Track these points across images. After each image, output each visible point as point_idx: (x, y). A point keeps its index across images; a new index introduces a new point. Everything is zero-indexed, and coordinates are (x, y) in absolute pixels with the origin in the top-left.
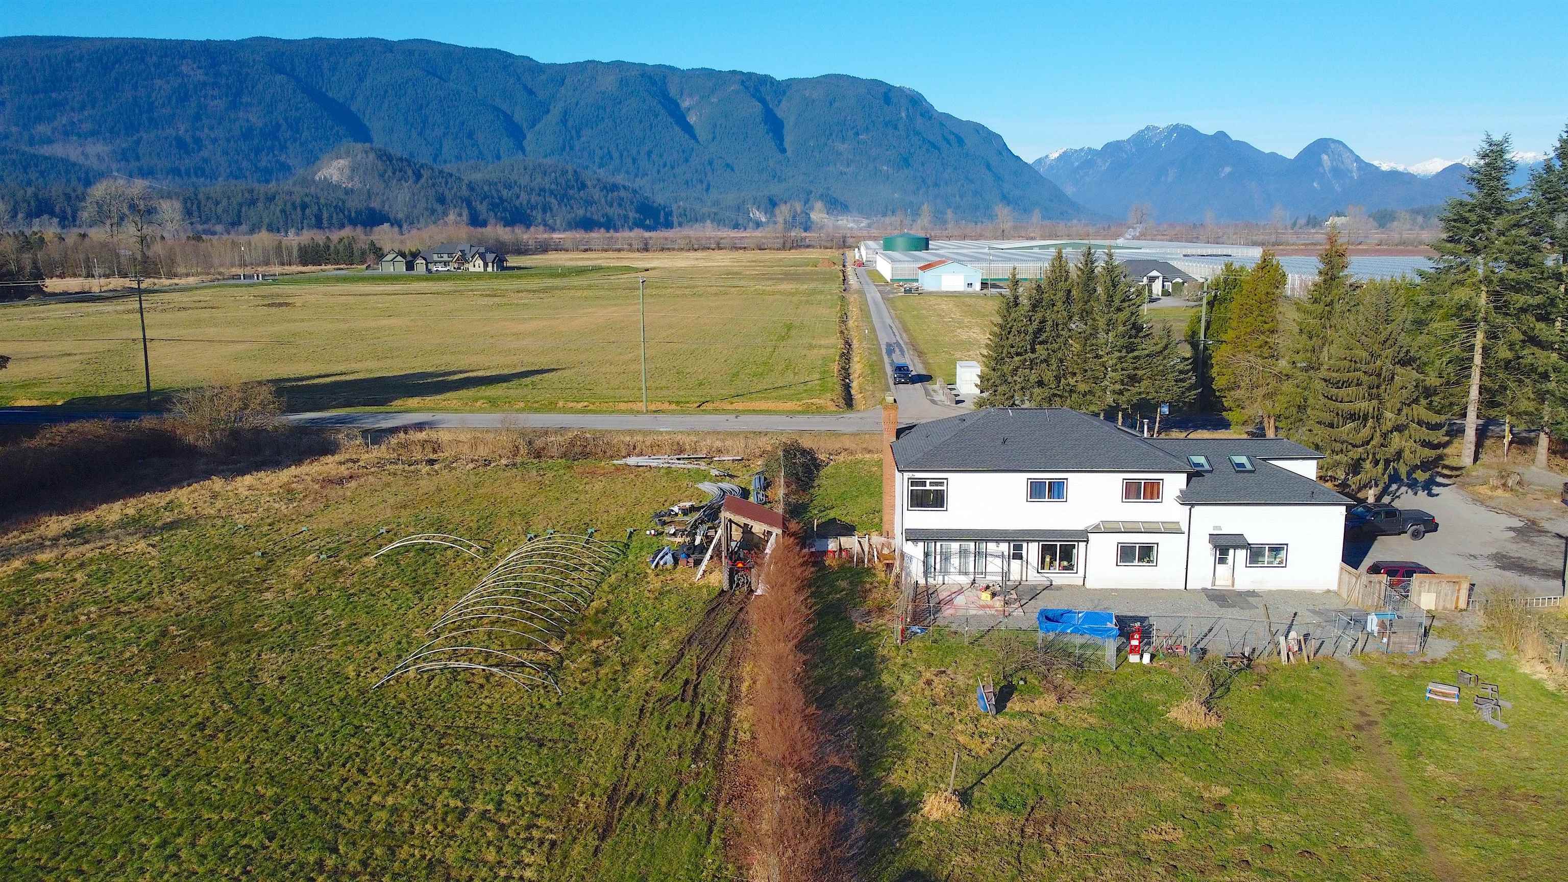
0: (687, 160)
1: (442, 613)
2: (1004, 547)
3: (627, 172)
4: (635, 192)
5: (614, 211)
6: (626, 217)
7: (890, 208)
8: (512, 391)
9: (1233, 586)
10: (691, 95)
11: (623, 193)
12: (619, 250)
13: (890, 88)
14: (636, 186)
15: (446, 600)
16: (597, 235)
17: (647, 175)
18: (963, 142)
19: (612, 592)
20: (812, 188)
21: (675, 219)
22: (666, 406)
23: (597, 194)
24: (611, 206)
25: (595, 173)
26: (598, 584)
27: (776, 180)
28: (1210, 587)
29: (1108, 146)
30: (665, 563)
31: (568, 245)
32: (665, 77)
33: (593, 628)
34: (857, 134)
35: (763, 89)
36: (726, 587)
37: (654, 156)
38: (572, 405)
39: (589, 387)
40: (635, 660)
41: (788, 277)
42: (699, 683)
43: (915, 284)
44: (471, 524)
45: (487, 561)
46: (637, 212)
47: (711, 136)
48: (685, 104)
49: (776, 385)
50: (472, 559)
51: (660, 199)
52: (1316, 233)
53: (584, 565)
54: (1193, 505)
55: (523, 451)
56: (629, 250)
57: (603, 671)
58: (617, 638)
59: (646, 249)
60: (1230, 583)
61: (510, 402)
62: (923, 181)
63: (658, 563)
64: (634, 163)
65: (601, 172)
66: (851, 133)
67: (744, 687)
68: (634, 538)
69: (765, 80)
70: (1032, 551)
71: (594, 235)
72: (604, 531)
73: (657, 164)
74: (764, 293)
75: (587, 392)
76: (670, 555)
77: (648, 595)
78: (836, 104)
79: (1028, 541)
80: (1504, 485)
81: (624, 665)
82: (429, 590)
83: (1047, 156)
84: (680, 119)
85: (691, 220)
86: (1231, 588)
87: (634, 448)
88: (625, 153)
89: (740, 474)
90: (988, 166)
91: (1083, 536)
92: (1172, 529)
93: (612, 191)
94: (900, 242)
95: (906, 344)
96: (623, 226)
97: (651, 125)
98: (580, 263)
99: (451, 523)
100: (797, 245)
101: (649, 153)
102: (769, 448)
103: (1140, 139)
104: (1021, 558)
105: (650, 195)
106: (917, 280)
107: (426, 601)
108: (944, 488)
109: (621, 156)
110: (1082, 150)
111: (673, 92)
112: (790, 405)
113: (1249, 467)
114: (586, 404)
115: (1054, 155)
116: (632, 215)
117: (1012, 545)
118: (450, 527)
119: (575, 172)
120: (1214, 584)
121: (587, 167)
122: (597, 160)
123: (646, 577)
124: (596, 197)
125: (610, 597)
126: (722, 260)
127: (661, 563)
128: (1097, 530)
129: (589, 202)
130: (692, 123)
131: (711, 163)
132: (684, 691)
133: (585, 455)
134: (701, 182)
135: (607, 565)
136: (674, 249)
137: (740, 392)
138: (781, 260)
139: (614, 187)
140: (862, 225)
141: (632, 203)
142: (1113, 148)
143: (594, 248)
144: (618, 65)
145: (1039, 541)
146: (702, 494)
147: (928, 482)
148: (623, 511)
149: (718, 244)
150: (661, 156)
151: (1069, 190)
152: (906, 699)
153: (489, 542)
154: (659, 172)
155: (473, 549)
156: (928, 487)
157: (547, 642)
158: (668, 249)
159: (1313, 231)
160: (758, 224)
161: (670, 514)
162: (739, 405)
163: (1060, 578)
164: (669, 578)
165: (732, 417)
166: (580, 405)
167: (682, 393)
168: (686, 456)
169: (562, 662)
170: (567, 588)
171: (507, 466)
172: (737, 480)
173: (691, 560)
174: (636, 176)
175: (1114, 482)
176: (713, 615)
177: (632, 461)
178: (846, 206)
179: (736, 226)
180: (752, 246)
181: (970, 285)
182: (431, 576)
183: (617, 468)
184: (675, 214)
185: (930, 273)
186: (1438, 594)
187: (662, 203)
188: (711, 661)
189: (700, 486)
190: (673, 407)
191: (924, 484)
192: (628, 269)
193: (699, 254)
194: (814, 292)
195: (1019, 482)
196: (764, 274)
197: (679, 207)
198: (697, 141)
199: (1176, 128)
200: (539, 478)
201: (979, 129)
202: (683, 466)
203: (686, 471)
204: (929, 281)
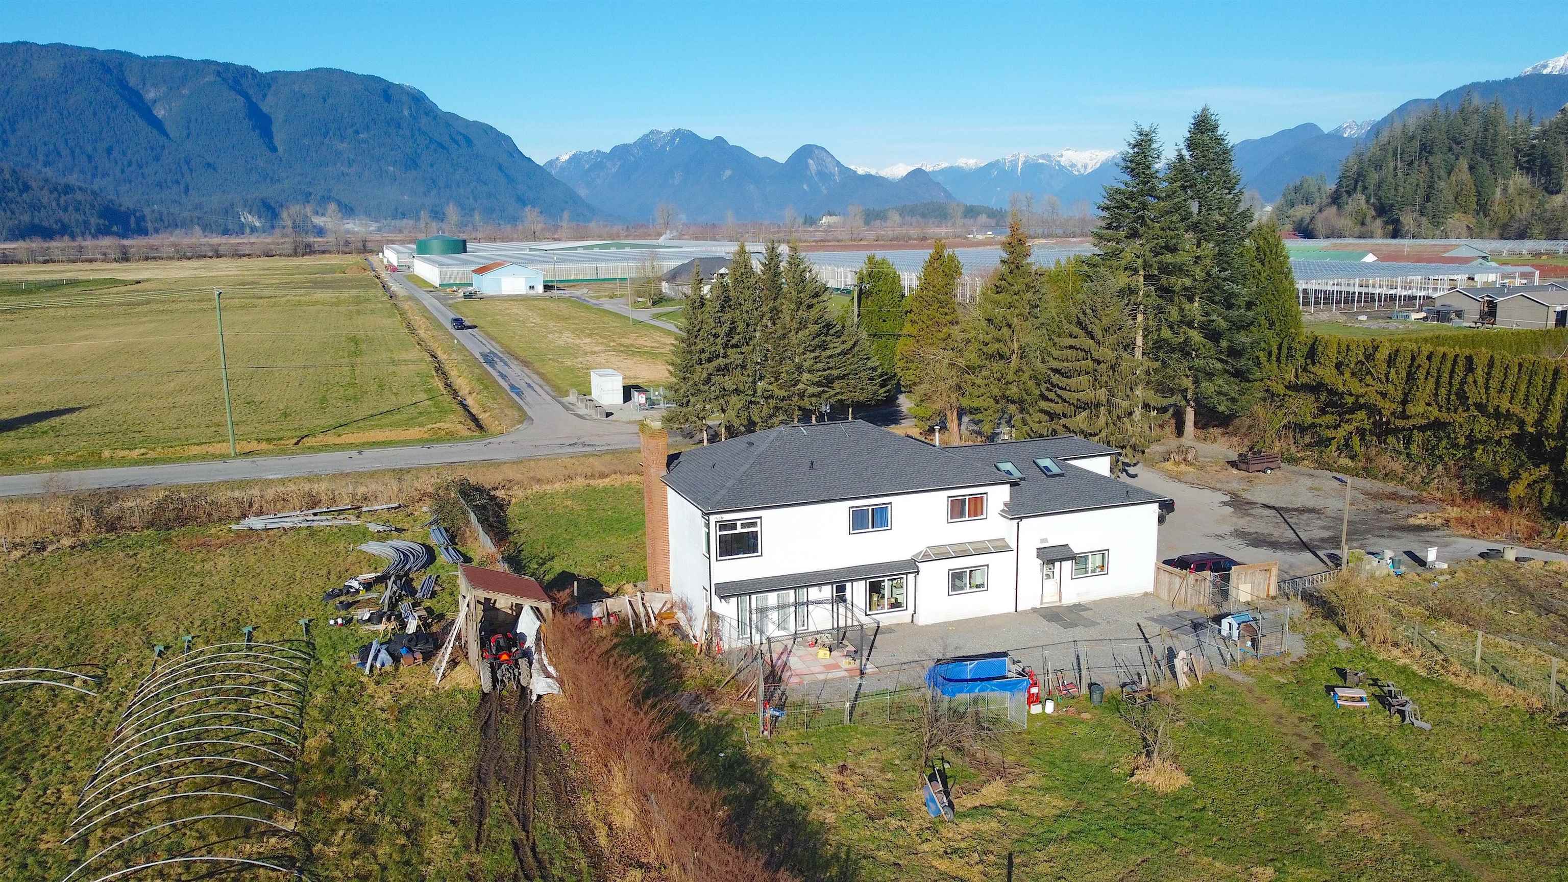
0: (157, 159)
1: (76, 799)
2: (827, 592)
3: (82, 172)
4: (94, 193)
5: (69, 218)
6: (86, 224)
7: (400, 210)
8: (26, 441)
9: (1060, 600)
10: (155, 85)
11: (79, 196)
12: (91, 261)
13: (390, 85)
14: (95, 187)
15: (69, 774)
16: (56, 245)
17: (108, 175)
18: (472, 142)
19: (327, 719)
20: (311, 190)
21: (149, 225)
22: (254, 446)
23: (45, 197)
24: (66, 210)
25: (40, 172)
26: (301, 710)
27: (268, 180)
28: (1038, 606)
29: (616, 149)
30: (383, 665)
31: (22, 256)
32: (121, 65)
33: (328, 782)
34: (357, 132)
35: (243, 81)
36: (487, 686)
37: (115, 154)
38: (122, 453)
39: (136, 429)
40: (418, 824)
41: (317, 285)
42: (534, 843)
43: (470, 289)
44: (57, 643)
45: (108, 697)
46: (100, 217)
47: (185, 133)
48: (150, 95)
49: (381, 410)
50: (82, 698)
51: (127, 202)
52: (816, 231)
53: (264, 683)
54: (1021, 518)
55: (88, 523)
56: (104, 261)
57: (383, 851)
58: (373, 792)
59: (127, 259)
60: (1056, 598)
61: (30, 457)
62: (434, 182)
63: (372, 666)
64: (90, 162)
65: (49, 172)
66: (350, 131)
67: (602, 839)
68: (314, 632)
69: (246, 72)
70: (858, 592)
71: (54, 244)
72: (266, 627)
73: (120, 163)
74: (299, 303)
75: (137, 435)
76: (383, 651)
77: (384, 716)
78: (330, 101)
79: (852, 581)
80: (1185, 459)
81: (408, 834)
82: (34, 760)
83: (557, 158)
84: (146, 113)
85: (169, 226)
86: (1058, 604)
87: (251, 505)
88: (77, 150)
89: (407, 526)
90: (500, 168)
91: (911, 567)
92: (1001, 547)
93: (66, 193)
94: (435, 244)
95: (502, 352)
96: (83, 234)
97: (109, 118)
98: (47, 277)
99: (22, 645)
100: (309, 250)
101: (109, 151)
102: (431, 490)
103: (645, 142)
104: (845, 601)
105: (114, 198)
106: (471, 285)
107: (35, 780)
108: (758, 529)
109: (73, 152)
110: (591, 152)
111: (133, 82)
112: (414, 433)
113: (1055, 470)
114: (143, 451)
115: (565, 158)
116: (94, 221)
117: (834, 586)
118: (23, 651)
119: (14, 171)
120: (1042, 603)
121: (28, 166)
122: (41, 158)
123: (363, 687)
124: (45, 201)
125: (330, 728)
126: (227, 268)
127: (378, 665)
128: (927, 557)
129: (35, 207)
130: (160, 117)
131: (188, 163)
132: (521, 861)
133: (183, 520)
134: (178, 182)
135: (298, 676)
136: (161, 258)
137: (342, 421)
138: (298, 267)
139: (68, 189)
140: (371, 228)
141: (93, 207)
142: (621, 151)
143: (56, 258)
144: (61, 49)
145: (865, 579)
146: (372, 561)
147: (739, 523)
148: (277, 594)
149: (217, 251)
150: (124, 153)
151: (583, 192)
152: (830, 818)
153: (97, 666)
154: (123, 171)
155: (77, 683)
156: (739, 530)
157: (270, 817)
158: (154, 258)
159: (811, 229)
160: (253, 229)
161: (348, 592)
162: (349, 437)
163: (887, 618)
164: (398, 686)
165: (354, 453)
166: (135, 454)
167: (267, 427)
168: (325, 509)
169: (308, 847)
170: (256, 723)
171: (72, 548)
172: (408, 534)
173: (419, 655)
174: (94, 176)
175: (939, 501)
176: (491, 732)
177: (255, 522)
178: (352, 210)
179: (226, 232)
180: (258, 253)
181: (532, 287)
182: (26, 737)
183: (238, 534)
184: (148, 218)
185: (488, 276)
186: (1253, 583)
187: (132, 207)
188: (530, 805)
189: (364, 547)
190: (264, 446)
191: (734, 527)
192: (114, 282)
193: (195, 263)
194: (358, 301)
195: (840, 511)
196: (289, 283)
197: (153, 211)
198: (167, 136)
199: (678, 132)
200: (131, 561)
201: (487, 130)
202: (330, 523)
203: (335, 530)
204: (486, 285)
